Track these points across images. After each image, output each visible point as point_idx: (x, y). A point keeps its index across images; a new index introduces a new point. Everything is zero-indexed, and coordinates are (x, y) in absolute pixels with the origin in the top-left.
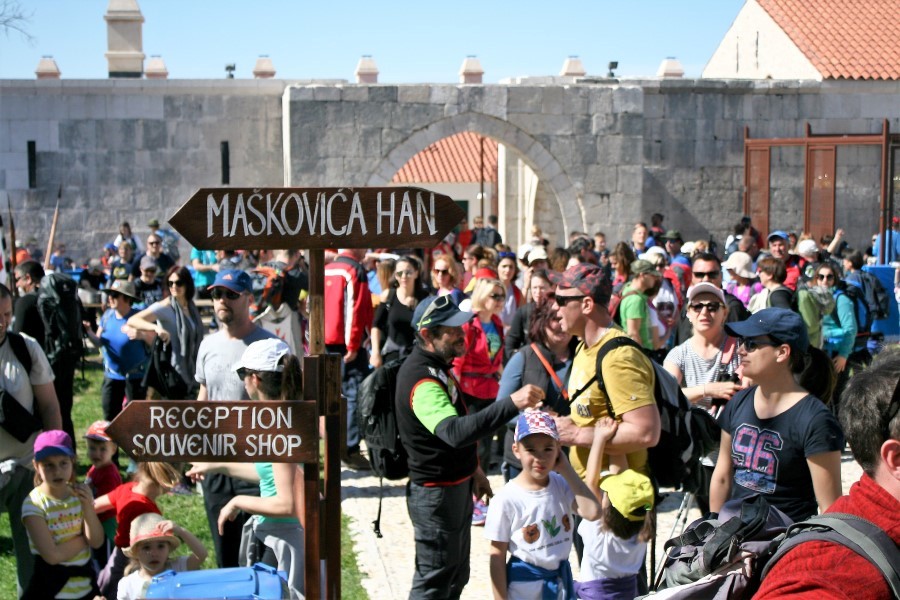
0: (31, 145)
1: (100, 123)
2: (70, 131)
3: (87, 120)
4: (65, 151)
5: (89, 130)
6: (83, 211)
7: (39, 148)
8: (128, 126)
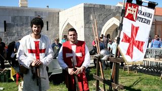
0: (5, 22)
1: (20, 17)
2: (14, 19)
3: (18, 16)
4: (13, 23)
5: (18, 18)
6: (17, 37)
7: (7, 22)
8: (27, 18)
